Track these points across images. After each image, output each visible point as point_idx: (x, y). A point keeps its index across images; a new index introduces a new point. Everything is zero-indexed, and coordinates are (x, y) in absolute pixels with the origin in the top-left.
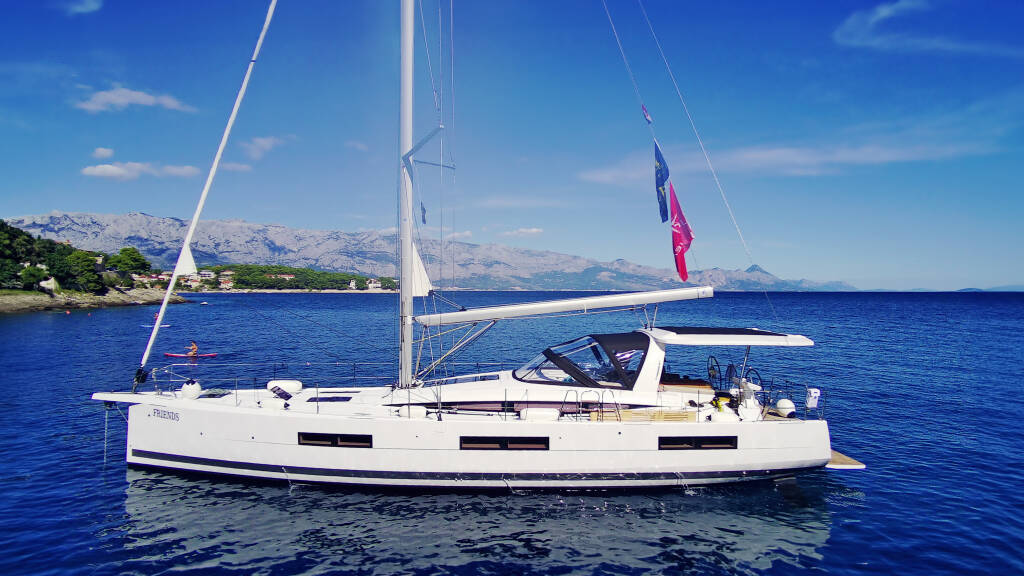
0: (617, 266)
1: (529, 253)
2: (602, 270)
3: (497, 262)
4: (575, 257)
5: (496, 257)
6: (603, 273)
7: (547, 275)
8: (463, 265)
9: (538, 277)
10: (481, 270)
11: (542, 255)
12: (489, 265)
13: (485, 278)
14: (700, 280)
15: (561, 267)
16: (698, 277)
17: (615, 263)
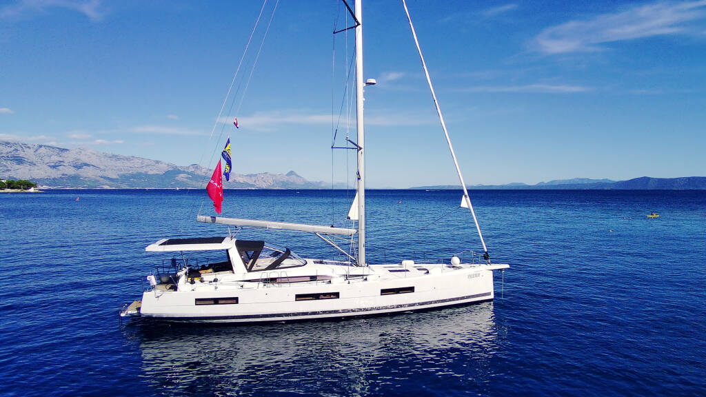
0: (193, 170)
1: (116, 157)
2: (179, 172)
3: (86, 165)
4: (157, 162)
5: (86, 160)
6: (182, 175)
7: (133, 176)
8: (54, 167)
9: (125, 178)
10: (71, 171)
11: (128, 159)
12: (79, 167)
13: (75, 178)
14: (255, 181)
15: (145, 170)
16: (254, 179)
17: (191, 167)
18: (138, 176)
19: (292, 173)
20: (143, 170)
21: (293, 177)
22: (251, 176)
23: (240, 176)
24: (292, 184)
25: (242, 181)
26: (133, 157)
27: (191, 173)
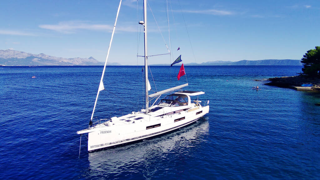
2: (34, 57)
6: (36, 59)
9: (6, 60)
11: (6, 51)
14: (73, 62)
15: (16, 56)
16: (72, 60)
17: (40, 55)
18: (13, 59)
19: (91, 58)
20: (15, 57)
21: (92, 60)
22: (71, 59)
23: (65, 59)
24: (92, 63)
25: (66, 62)
26: (9, 50)
27: (40, 58)
